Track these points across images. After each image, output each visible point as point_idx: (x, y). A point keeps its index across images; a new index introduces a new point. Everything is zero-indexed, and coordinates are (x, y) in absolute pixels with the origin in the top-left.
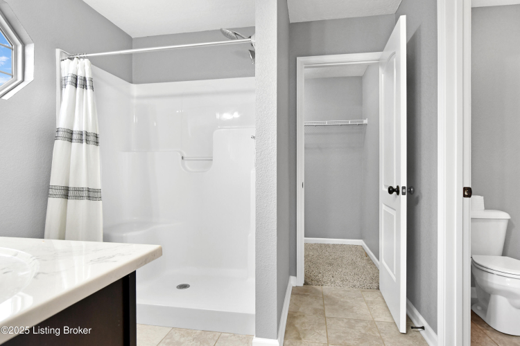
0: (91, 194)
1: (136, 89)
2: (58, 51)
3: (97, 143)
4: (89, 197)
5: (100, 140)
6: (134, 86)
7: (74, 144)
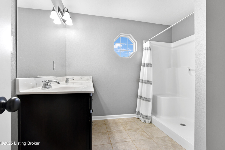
0: (149, 82)
1: (173, 45)
2: (143, 41)
3: (151, 66)
4: (148, 83)
5: (152, 65)
6: (172, 44)
7: (145, 67)
